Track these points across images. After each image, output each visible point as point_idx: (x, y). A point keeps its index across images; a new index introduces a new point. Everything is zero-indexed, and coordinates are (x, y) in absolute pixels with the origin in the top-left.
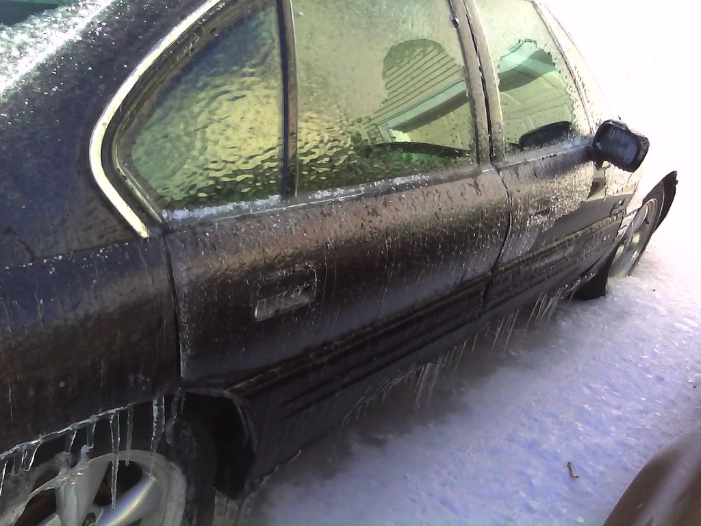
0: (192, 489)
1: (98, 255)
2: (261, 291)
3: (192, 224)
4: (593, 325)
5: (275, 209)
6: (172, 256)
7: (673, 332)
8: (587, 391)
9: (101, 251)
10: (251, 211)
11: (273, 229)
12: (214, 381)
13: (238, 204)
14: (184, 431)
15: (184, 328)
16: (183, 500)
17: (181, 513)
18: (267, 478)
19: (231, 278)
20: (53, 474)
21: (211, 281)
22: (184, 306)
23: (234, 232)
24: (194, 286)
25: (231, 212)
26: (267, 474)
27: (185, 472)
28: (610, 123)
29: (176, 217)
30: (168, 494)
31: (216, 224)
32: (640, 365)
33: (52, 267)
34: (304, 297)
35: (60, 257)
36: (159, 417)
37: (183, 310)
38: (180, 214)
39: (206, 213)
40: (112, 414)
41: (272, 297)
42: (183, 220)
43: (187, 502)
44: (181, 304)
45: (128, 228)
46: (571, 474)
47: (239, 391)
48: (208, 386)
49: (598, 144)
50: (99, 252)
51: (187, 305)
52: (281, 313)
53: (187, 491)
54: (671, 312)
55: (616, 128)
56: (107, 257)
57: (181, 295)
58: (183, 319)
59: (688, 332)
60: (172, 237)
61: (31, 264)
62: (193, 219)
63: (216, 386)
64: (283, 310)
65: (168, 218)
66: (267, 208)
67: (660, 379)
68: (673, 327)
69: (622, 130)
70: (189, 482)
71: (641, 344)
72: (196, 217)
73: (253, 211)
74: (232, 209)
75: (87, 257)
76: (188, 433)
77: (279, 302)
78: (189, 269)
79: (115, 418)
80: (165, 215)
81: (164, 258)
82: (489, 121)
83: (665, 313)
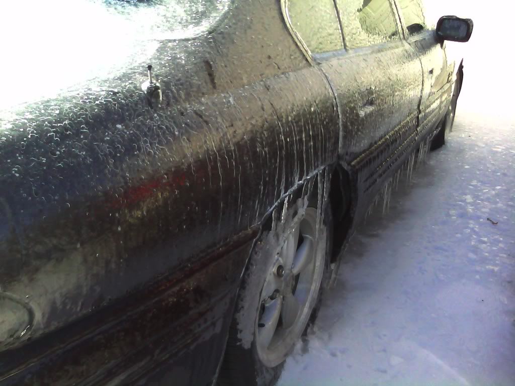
28: (444, 17)
49: (439, 33)
55: (449, 19)
69: (454, 19)
82: (399, 16)
83: (484, 146)
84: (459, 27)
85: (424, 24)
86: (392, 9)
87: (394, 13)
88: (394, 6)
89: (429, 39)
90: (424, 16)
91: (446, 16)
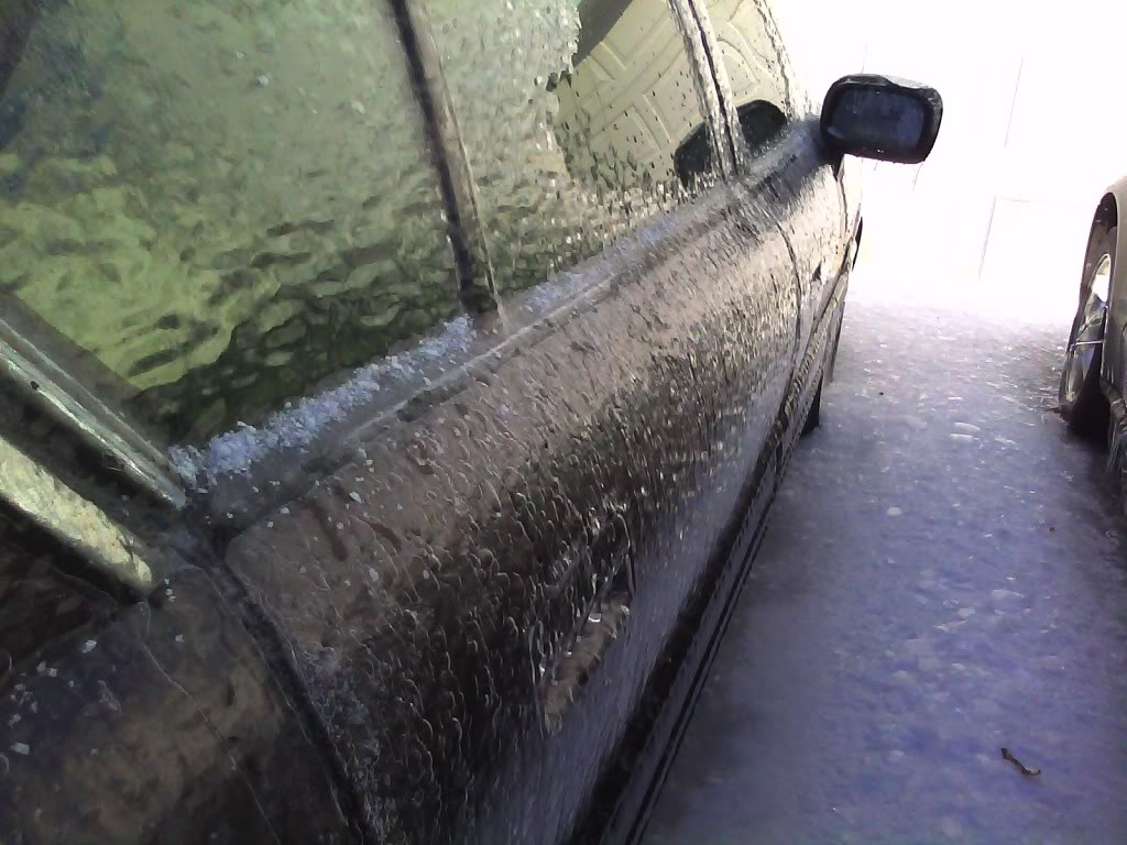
3: (291, 476)
4: (839, 481)
7: (955, 451)
8: (923, 600)
10: (426, 380)
13: (383, 369)
23: (420, 463)
28: (849, 81)
29: (226, 467)
31: (362, 451)
32: (960, 523)
38: (238, 449)
39: (312, 421)
42: (254, 467)
46: (1025, 772)
49: (830, 130)
54: (929, 419)
55: (865, 88)
59: (975, 443)
60: (250, 547)
62: (282, 456)
65: (201, 478)
66: (459, 363)
67: (1003, 534)
68: (951, 442)
69: (877, 89)
71: (933, 487)
73: (431, 379)
74: (376, 387)
80: (188, 470)
82: (717, 87)
83: (924, 425)
84: (895, 116)
85: (788, 103)
86: (695, 64)
87: (700, 78)
88: (700, 52)
89: (803, 155)
90: (785, 77)
91: (853, 78)
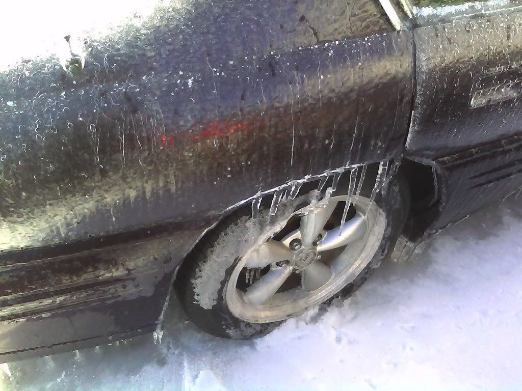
0: (390, 229)
1: (364, 42)
2: (481, 83)
3: (435, 20)
5: (504, 9)
6: (418, 47)
9: (366, 39)
10: (483, 11)
11: (499, 28)
12: (428, 153)
13: (472, 4)
14: (394, 187)
15: (417, 107)
16: (381, 237)
17: (378, 244)
18: (440, 231)
19: (459, 70)
20: (306, 203)
21: (444, 70)
22: (420, 90)
23: (467, 29)
24: (430, 73)
25: (466, 12)
26: (441, 229)
27: (387, 217)
29: (422, 14)
30: (371, 231)
31: (454, 21)
33: (330, 50)
34: (512, 92)
35: (337, 42)
36: (382, 175)
37: (419, 92)
38: (426, 11)
39: (446, 11)
40: (354, 168)
41: (487, 90)
42: (428, 16)
43: (384, 238)
44: (418, 88)
45: (388, 20)
47: (443, 163)
48: (422, 156)
50: (364, 40)
51: (423, 90)
52: (491, 103)
53: (385, 230)
56: (370, 44)
57: (419, 81)
58: (418, 100)
60: (419, 30)
61: (316, 47)
62: (436, 16)
63: (427, 157)
64: (493, 101)
65: (417, 14)
66: (497, 8)
70: (388, 225)
72: (438, 14)
73: (485, 11)
74: (468, 8)
75: (356, 43)
76: (396, 189)
77: (491, 94)
78: (429, 59)
79: (355, 171)
81: (411, 48)
